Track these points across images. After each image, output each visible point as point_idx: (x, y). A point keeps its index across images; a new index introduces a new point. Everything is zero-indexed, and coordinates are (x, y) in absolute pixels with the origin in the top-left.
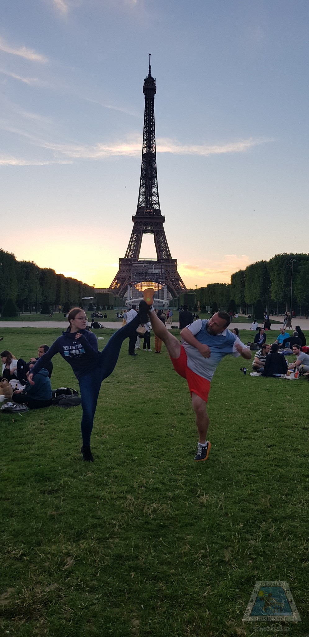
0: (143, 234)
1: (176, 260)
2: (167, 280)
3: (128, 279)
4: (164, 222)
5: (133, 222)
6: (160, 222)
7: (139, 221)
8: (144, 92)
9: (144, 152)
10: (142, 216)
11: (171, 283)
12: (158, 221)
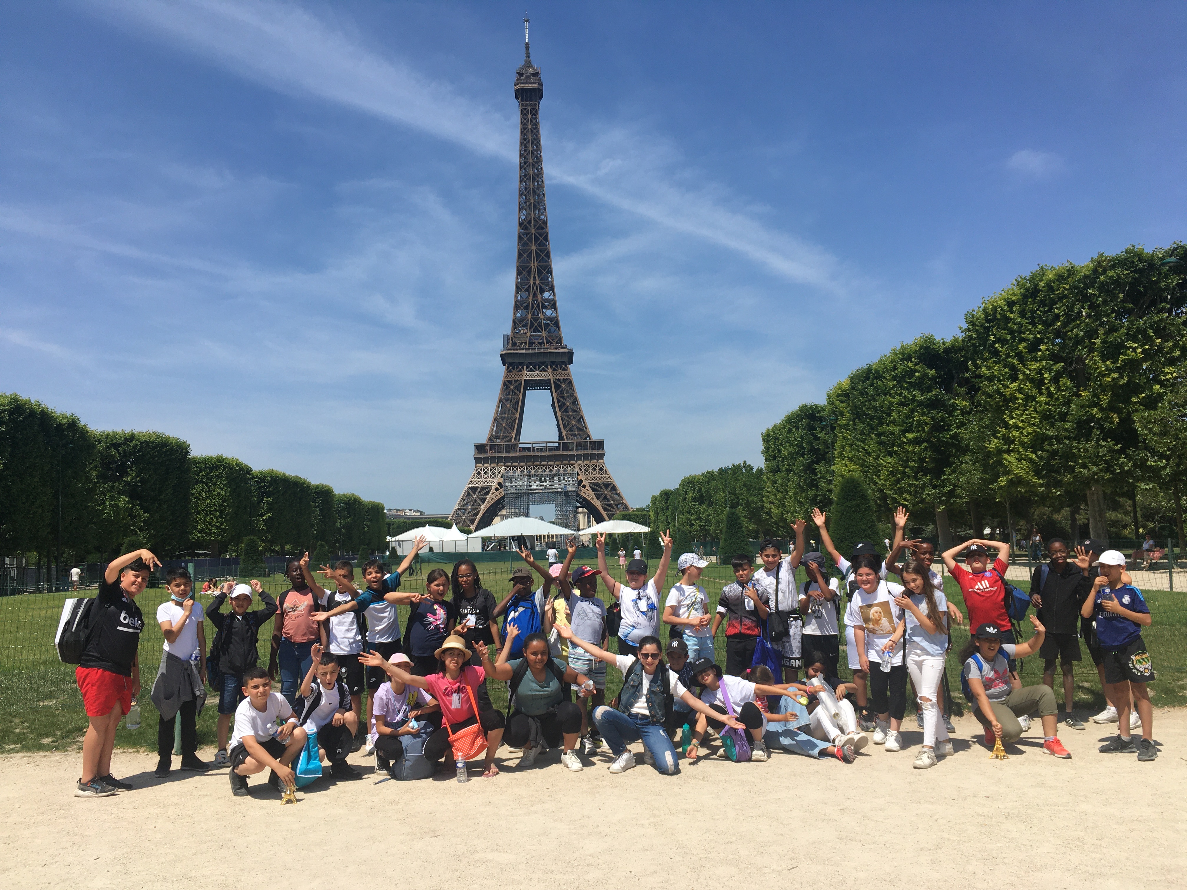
0: (525, 389)
1: (599, 444)
2: (584, 486)
3: (497, 489)
4: (571, 362)
5: (504, 365)
6: (563, 362)
7: (517, 361)
8: (517, 98)
9: (523, 217)
10: (523, 351)
11: (592, 493)
12: (558, 359)
